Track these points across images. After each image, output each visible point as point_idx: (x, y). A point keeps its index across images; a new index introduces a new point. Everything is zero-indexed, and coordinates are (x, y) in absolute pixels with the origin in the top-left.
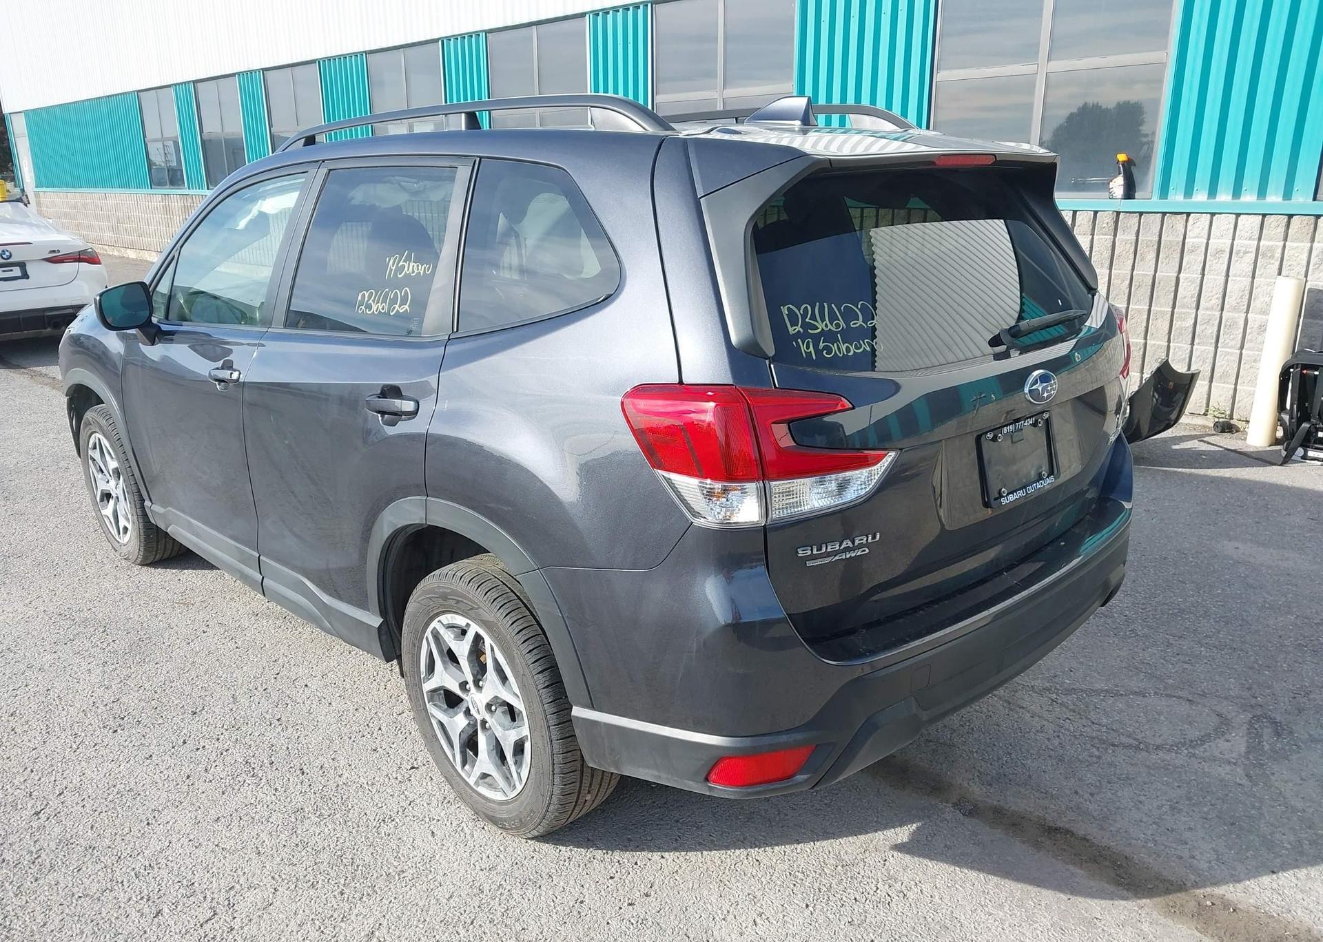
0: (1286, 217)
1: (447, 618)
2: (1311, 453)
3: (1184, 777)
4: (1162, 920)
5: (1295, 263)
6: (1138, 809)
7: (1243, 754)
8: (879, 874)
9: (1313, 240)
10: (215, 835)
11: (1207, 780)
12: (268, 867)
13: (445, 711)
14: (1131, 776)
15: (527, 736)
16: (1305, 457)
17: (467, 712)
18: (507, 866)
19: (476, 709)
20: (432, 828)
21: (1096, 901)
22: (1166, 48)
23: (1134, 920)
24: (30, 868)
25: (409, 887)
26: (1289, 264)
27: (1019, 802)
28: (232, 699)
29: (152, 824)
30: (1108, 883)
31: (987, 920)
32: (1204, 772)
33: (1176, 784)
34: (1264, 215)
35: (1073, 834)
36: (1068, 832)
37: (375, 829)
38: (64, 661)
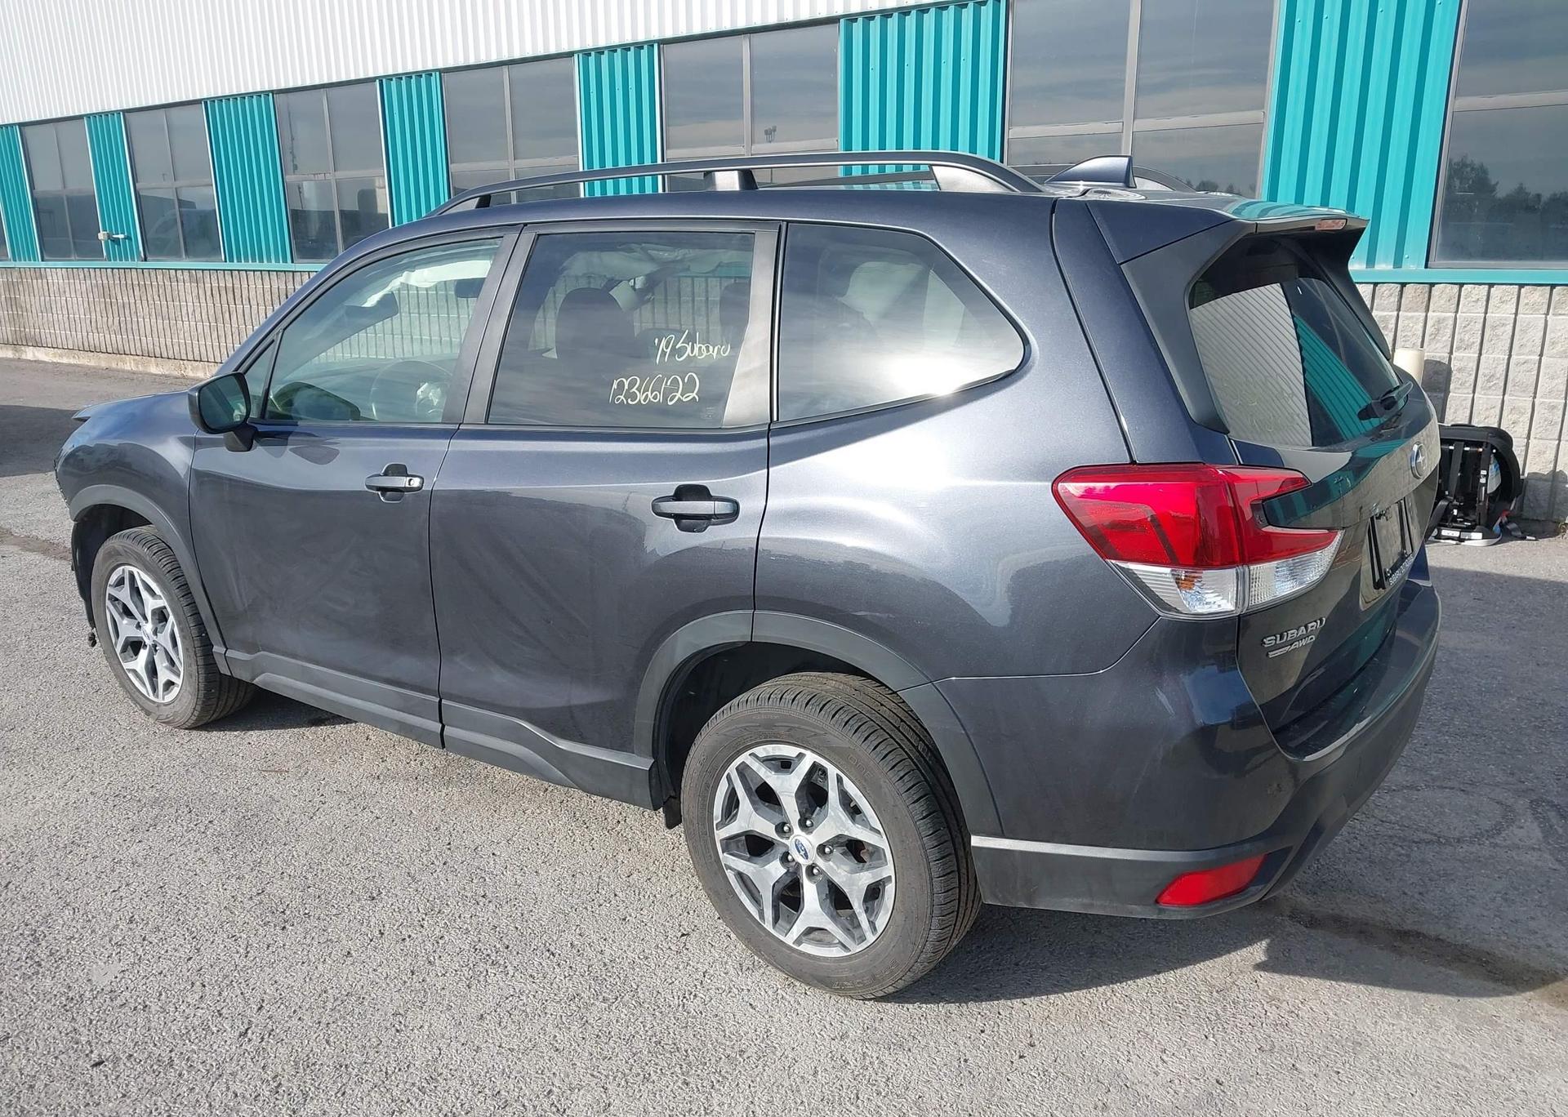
0: (1399, 286)
1: (762, 751)
2: (1445, 532)
3: (1499, 868)
4: (1557, 1011)
5: (1409, 334)
6: (1474, 903)
7: (1541, 839)
8: (1259, 997)
9: (1427, 310)
10: (491, 1035)
11: (1523, 868)
12: (579, 1064)
13: (748, 860)
14: (1448, 872)
15: (890, 877)
16: (1439, 537)
17: (785, 858)
18: (859, 1032)
19: (802, 853)
20: (746, 999)
21: (1485, 999)
22: (1263, 108)
23: (1530, 1014)
24: (277, 1099)
25: (760, 1067)
26: (1403, 335)
27: (1357, 909)
28: (409, 878)
29: (402, 1030)
30: (1485, 980)
31: (1393, 1030)
32: (1515, 861)
33: (1496, 876)
34: (1376, 284)
35: (1425, 936)
36: (1418, 934)
37: (680, 1009)
38: (160, 851)
